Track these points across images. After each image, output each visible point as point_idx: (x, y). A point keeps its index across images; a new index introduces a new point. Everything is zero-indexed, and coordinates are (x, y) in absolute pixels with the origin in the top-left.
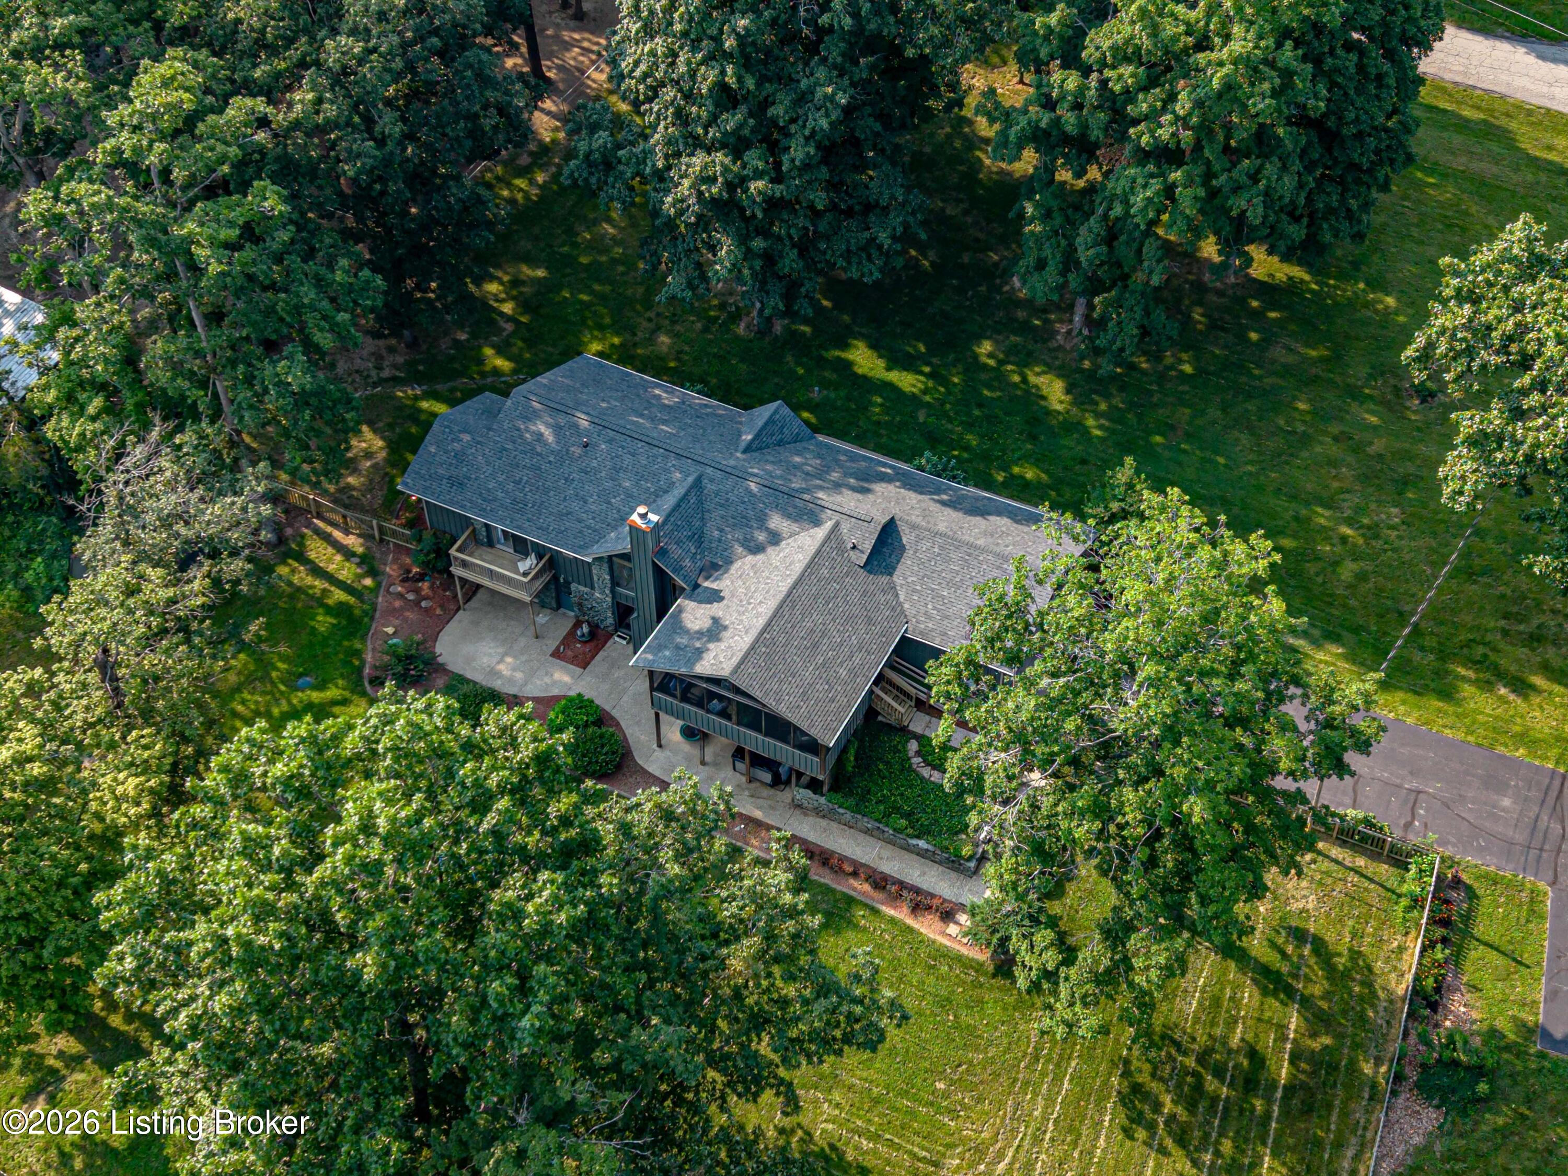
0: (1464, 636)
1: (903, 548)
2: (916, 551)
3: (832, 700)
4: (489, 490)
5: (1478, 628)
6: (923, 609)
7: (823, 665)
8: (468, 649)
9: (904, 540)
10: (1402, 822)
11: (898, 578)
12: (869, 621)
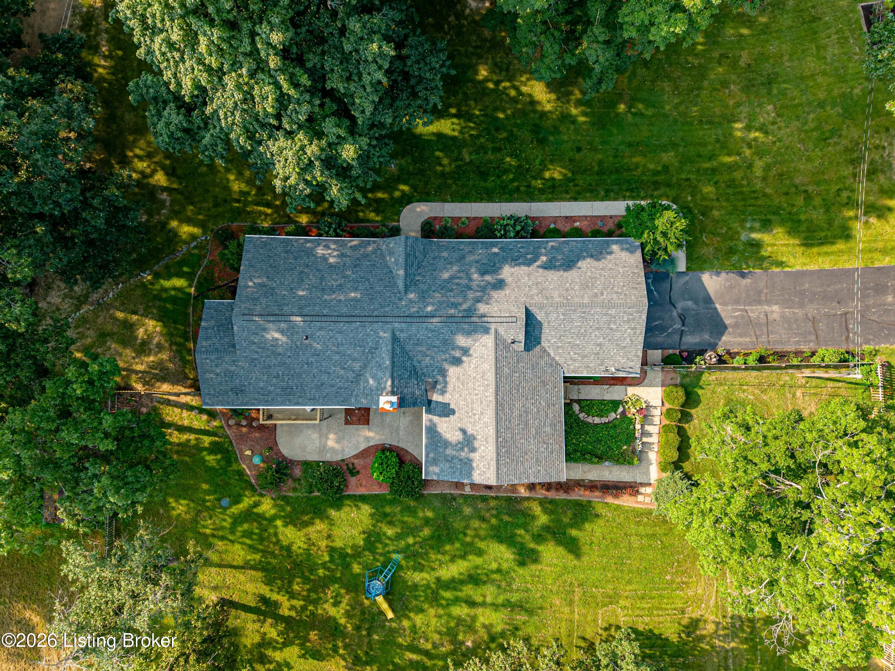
0: (835, 188)
1: (540, 324)
2: (549, 322)
3: (552, 452)
4: (262, 388)
5: (839, 179)
6: (568, 357)
7: (536, 433)
8: (298, 441)
9: (539, 318)
10: (844, 338)
11: (544, 343)
12: (544, 383)
